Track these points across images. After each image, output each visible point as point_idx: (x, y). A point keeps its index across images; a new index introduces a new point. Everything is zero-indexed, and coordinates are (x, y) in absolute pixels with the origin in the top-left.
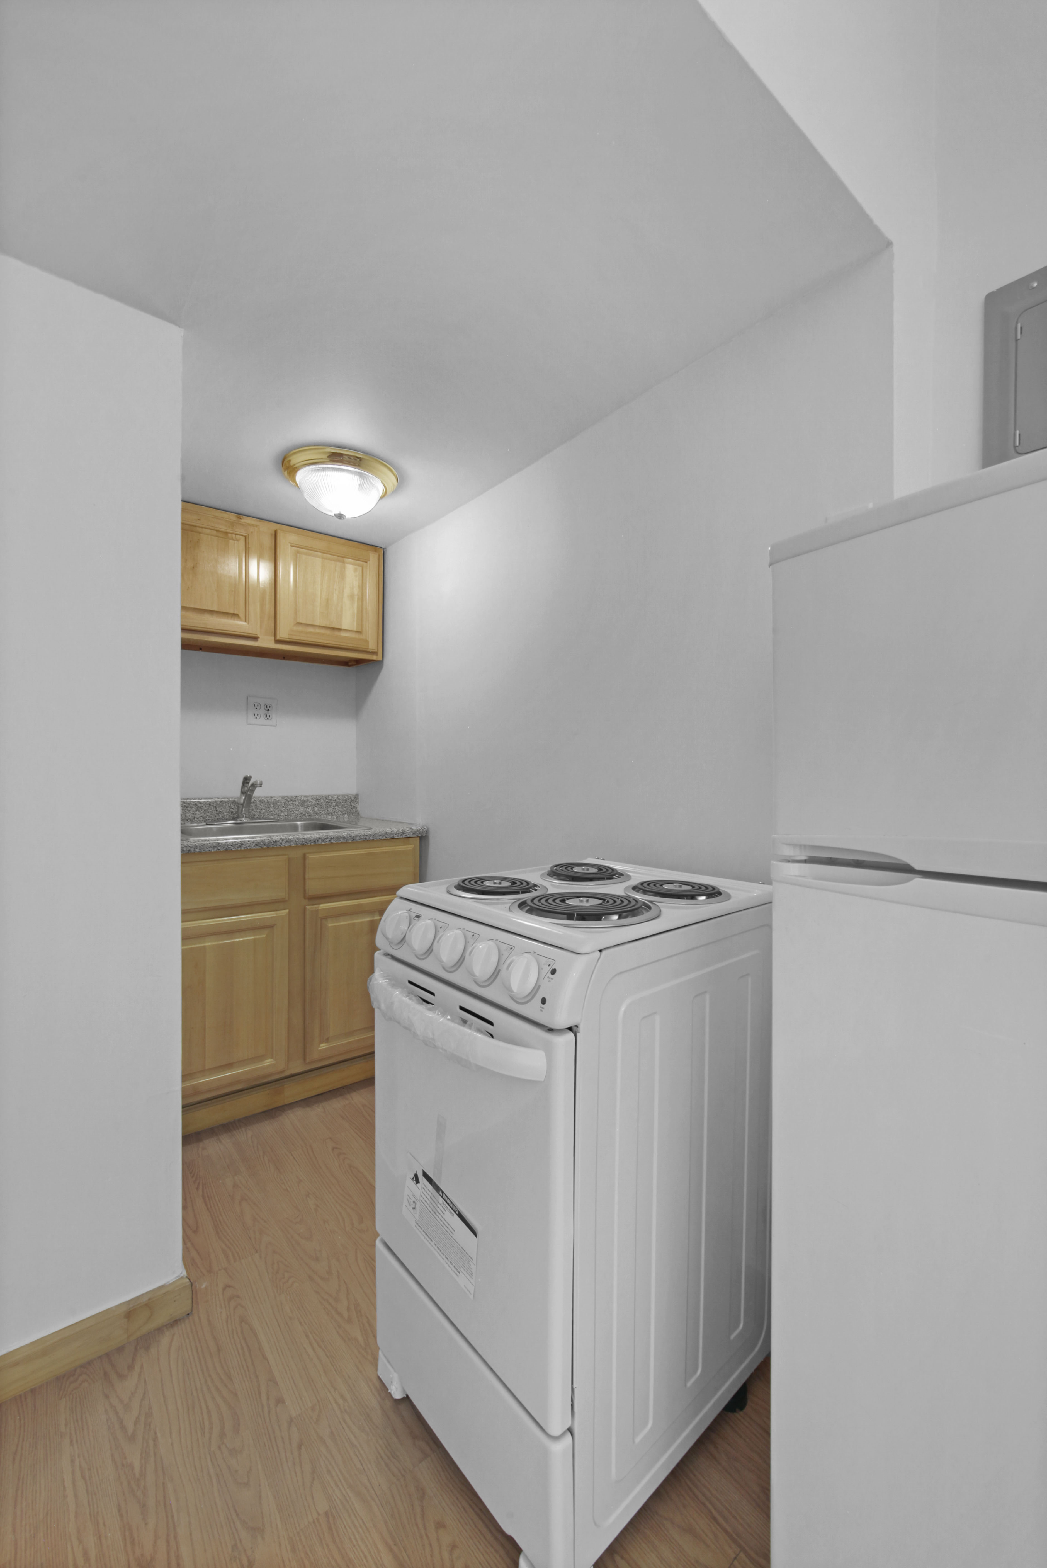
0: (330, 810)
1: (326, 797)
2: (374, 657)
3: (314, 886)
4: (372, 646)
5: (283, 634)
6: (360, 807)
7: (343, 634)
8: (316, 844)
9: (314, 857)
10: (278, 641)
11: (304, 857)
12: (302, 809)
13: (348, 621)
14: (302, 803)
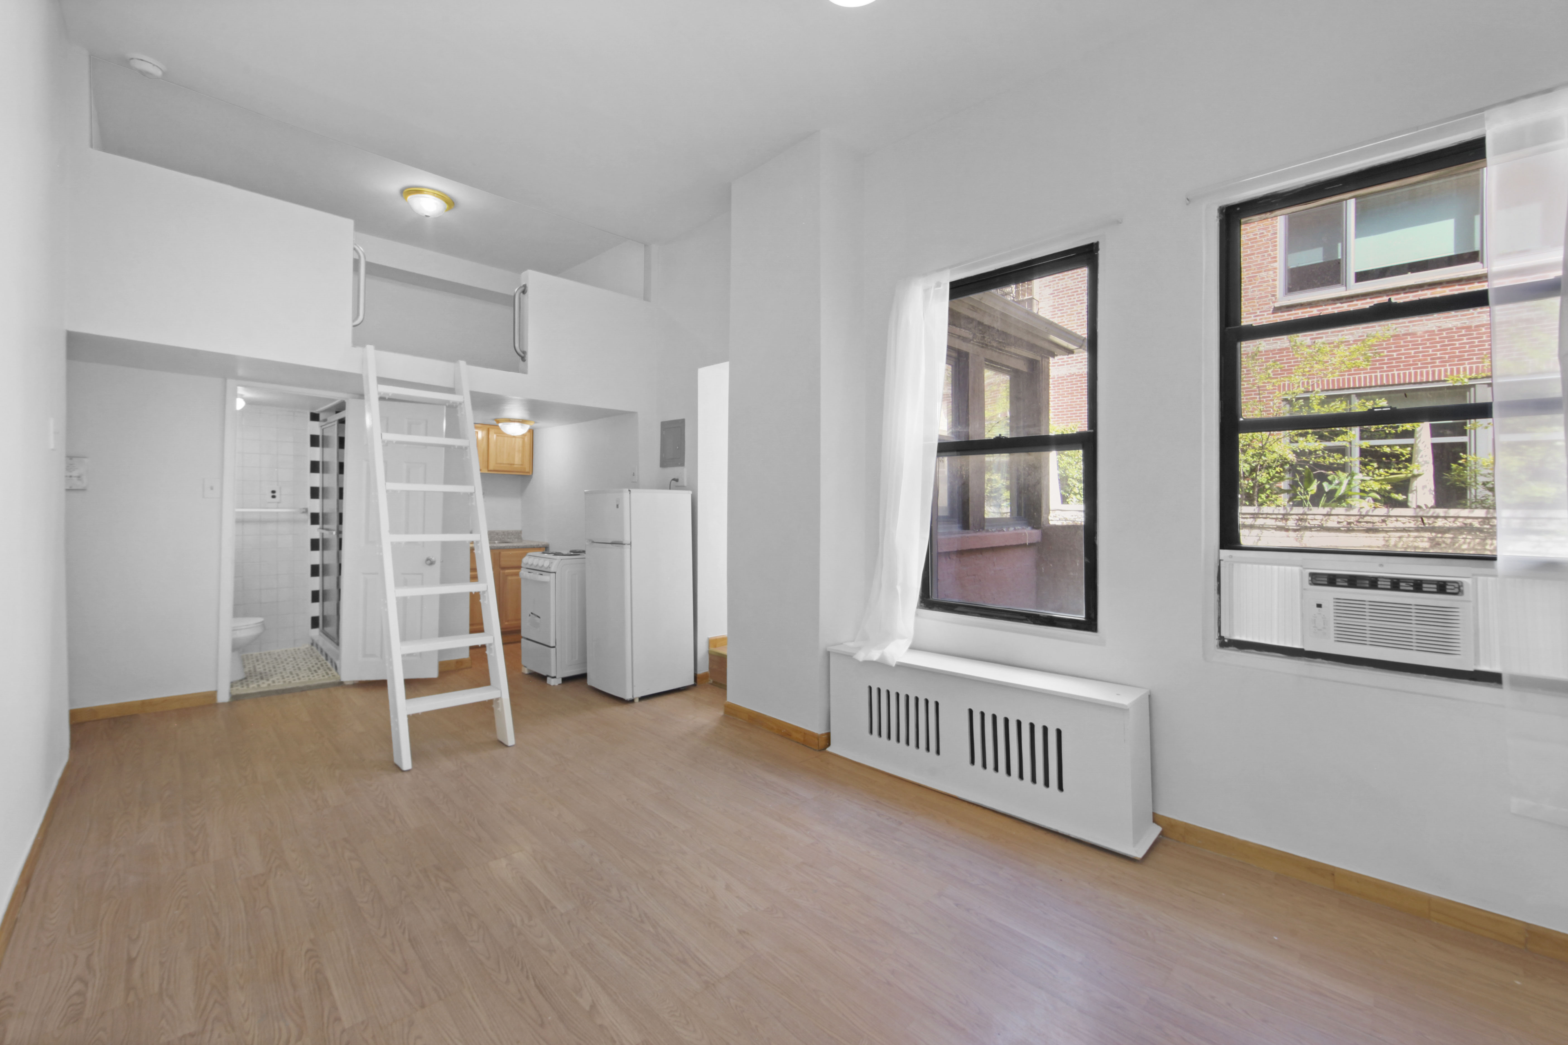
0: (509, 537)
1: (508, 531)
2: (528, 474)
3: (503, 564)
4: (527, 470)
5: (491, 468)
6: (523, 536)
7: (516, 466)
8: (504, 549)
9: (503, 553)
10: (489, 471)
11: (500, 553)
12: (497, 536)
13: (517, 460)
14: (497, 534)
